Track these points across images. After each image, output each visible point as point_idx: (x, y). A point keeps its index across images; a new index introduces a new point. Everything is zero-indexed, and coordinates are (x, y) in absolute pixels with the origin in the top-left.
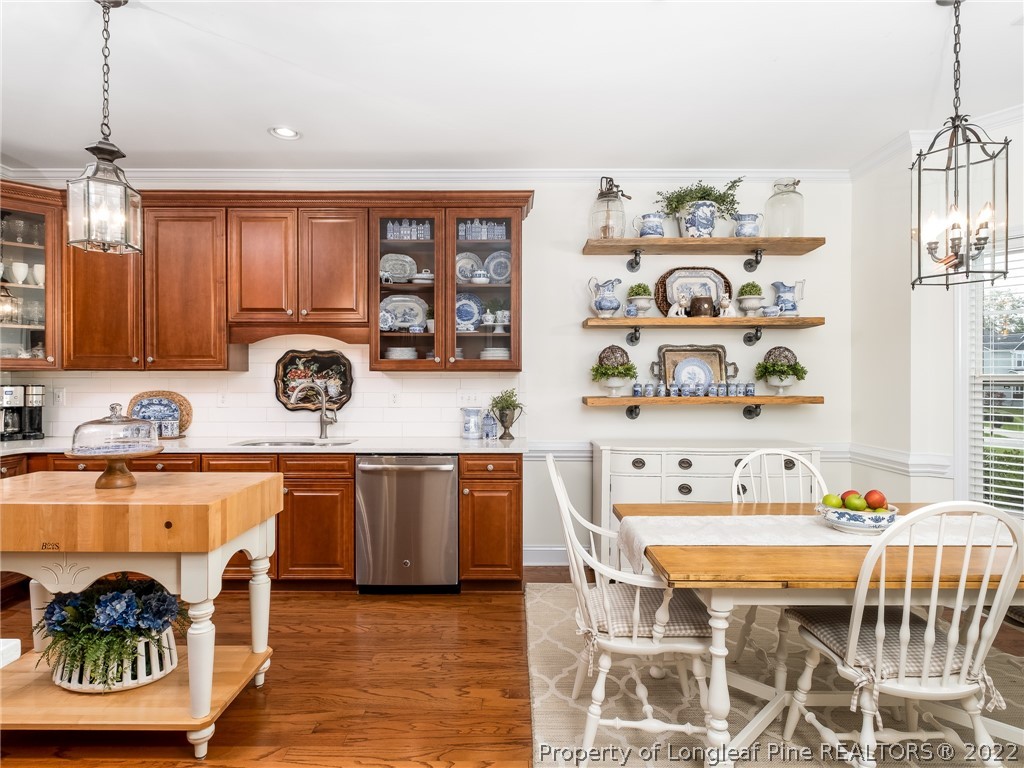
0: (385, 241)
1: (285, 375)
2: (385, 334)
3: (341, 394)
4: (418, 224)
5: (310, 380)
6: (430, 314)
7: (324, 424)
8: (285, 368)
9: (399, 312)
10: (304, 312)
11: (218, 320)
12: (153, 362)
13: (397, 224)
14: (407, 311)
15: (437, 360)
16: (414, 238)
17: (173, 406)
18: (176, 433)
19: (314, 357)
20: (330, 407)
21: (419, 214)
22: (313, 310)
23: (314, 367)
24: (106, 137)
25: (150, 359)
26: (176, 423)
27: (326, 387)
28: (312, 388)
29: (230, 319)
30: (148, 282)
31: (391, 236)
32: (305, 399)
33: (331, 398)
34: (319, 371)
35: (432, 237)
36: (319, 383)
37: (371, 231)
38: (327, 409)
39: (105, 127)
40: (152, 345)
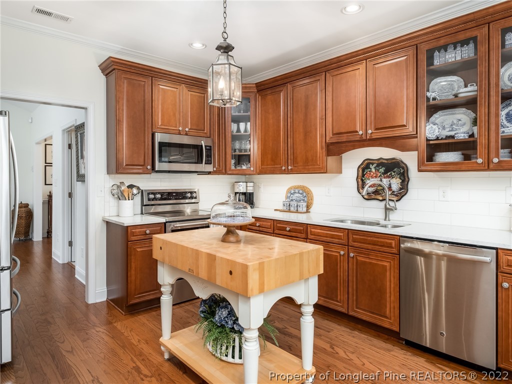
0: (432, 67)
1: (363, 175)
2: (431, 142)
3: (401, 189)
4: (462, 46)
5: (379, 179)
6: (475, 122)
7: (387, 210)
8: (363, 171)
9: (447, 124)
10: (370, 131)
11: (321, 142)
12: (291, 169)
13: (442, 51)
14: (455, 122)
15: (480, 161)
16: (458, 58)
17: (304, 194)
18: (305, 210)
19: (382, 163)
20: (393, 199)
21: (462, 36)
22: (377, 129)
23: (382, 170)
24: (225, 39)
25: (290, 168)
26: (305, 204)
27: (390, 185)
28: (380, 185)
29: (327, 141)
30: (289, 124)
31: (437, 62)
32: (376, 192)
33: (393, 192)
34: (385, 173)
35: (476, 54)
36: (385, 182)
37: (419, 62)
38: (389, 200)
39: (225, 34)
40: (291, 159)
